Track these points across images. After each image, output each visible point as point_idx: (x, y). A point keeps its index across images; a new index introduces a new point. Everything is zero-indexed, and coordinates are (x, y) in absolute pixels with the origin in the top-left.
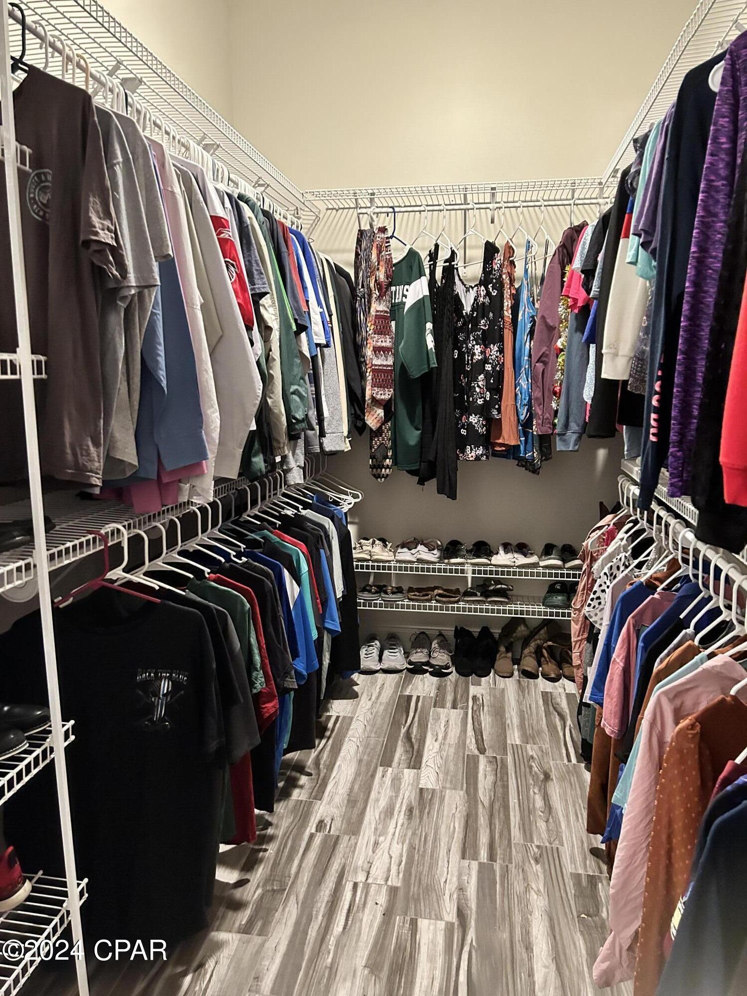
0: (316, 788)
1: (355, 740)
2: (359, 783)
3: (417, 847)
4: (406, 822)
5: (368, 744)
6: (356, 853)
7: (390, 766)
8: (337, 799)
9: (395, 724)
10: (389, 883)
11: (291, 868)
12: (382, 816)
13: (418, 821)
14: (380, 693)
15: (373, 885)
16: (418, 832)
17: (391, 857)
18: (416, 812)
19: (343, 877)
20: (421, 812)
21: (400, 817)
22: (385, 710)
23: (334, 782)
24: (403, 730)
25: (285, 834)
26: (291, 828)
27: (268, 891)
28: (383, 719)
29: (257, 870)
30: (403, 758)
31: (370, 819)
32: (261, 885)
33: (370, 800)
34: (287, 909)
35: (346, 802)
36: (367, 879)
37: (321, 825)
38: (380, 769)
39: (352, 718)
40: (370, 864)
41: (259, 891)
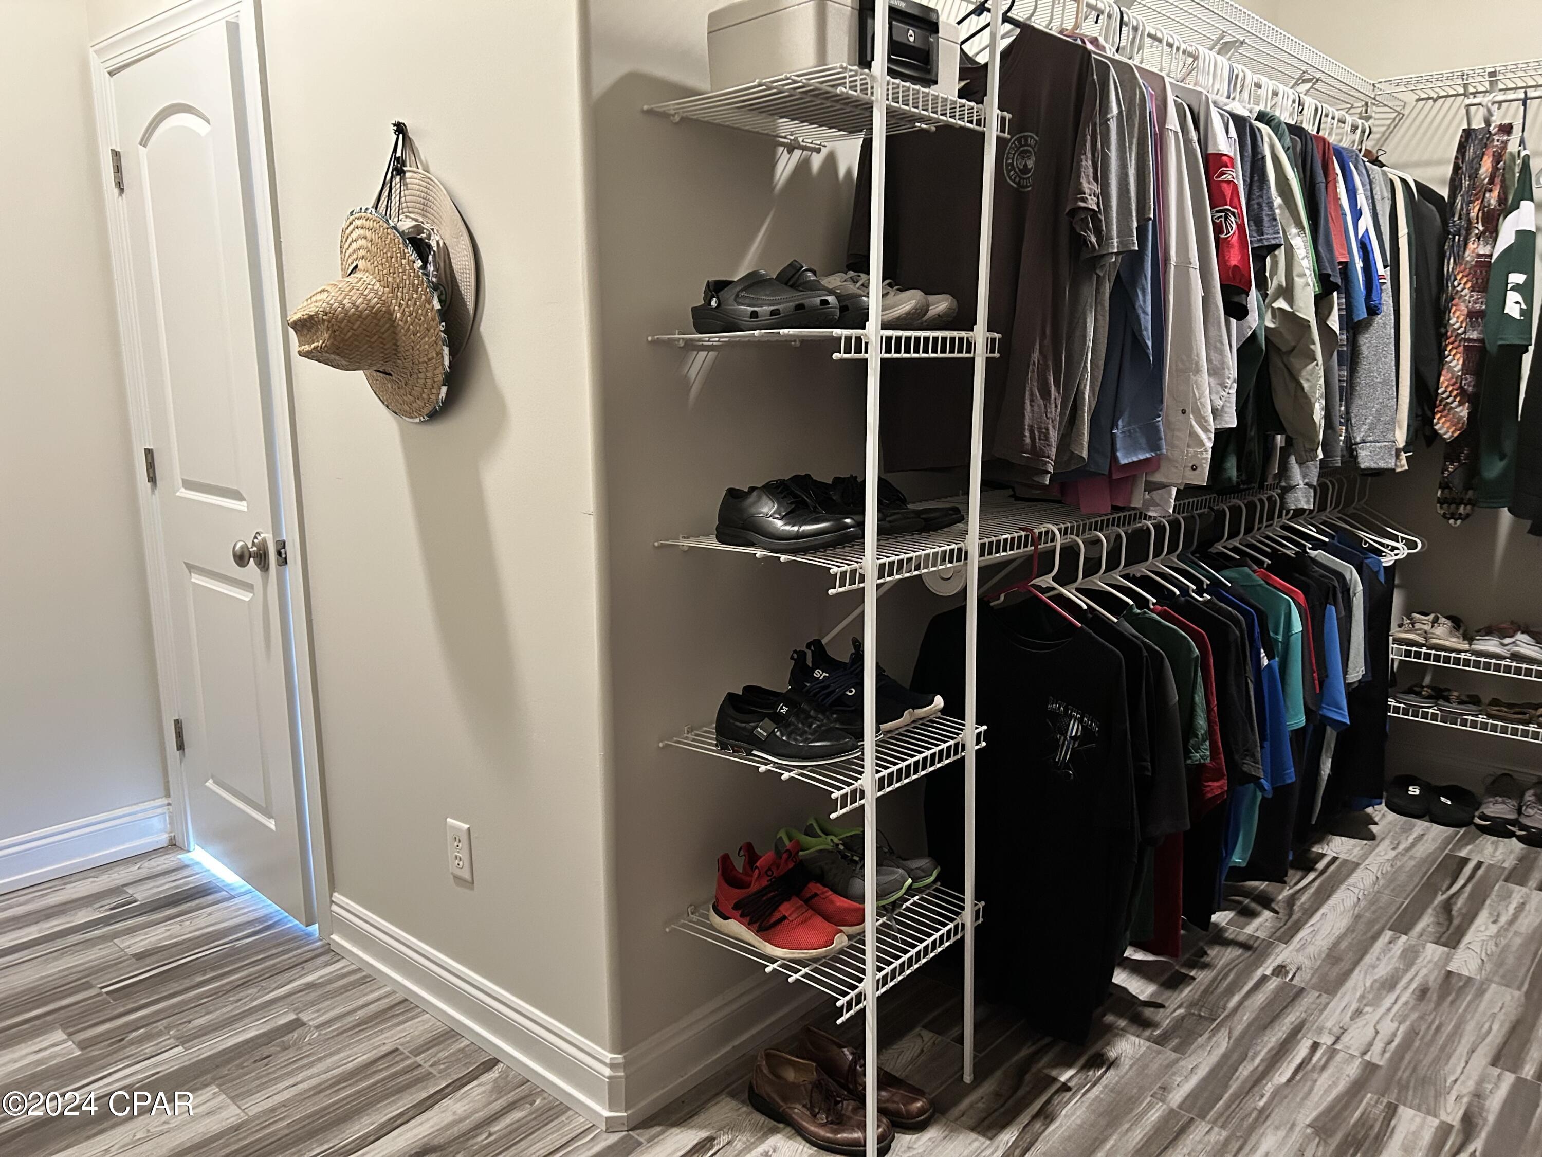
0: (1282, 930)
1: (1357, 891)
2: (1350, 940)
3: (1421, 1033)
4: (1412, 1002)
5: (1377, 901)
6: (1325, 1013)
7: (1406, 934)
8: (1311, 950)
9: (1429, 888)
10: (1367, 1057)
11: (1228, 1001)
12: (1377, 985)
13: (1432, 1005)
14: (1413, 845)
15: (1341, 1054)
16: (1430, 1019)
17: (1377, 1032)
18: (1433, 996)
19: (1300, 1031)
20: (1442, 998)
21: (1405, 994)
22: (1418, 866)
23: (1312, 929)
24: (1440, 898)
25: (1228, 965)
26: (1237, 962)
27: (1193, 1014)
28: (1411, 877)
29: (1182, 991)
30: (1430, 929)
31: (1356, 984)
32: (1185, 1005)
33: (1362, 963)
34: (1215, 1039)
35: (1323, 956)
36: (1334, 1043)
37: (1280, 970)
38: (1388, 934)
39: (1357, 865)
40: (1344, 1031)
41: (1181, 1011)
